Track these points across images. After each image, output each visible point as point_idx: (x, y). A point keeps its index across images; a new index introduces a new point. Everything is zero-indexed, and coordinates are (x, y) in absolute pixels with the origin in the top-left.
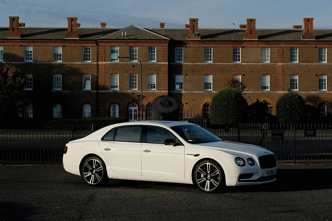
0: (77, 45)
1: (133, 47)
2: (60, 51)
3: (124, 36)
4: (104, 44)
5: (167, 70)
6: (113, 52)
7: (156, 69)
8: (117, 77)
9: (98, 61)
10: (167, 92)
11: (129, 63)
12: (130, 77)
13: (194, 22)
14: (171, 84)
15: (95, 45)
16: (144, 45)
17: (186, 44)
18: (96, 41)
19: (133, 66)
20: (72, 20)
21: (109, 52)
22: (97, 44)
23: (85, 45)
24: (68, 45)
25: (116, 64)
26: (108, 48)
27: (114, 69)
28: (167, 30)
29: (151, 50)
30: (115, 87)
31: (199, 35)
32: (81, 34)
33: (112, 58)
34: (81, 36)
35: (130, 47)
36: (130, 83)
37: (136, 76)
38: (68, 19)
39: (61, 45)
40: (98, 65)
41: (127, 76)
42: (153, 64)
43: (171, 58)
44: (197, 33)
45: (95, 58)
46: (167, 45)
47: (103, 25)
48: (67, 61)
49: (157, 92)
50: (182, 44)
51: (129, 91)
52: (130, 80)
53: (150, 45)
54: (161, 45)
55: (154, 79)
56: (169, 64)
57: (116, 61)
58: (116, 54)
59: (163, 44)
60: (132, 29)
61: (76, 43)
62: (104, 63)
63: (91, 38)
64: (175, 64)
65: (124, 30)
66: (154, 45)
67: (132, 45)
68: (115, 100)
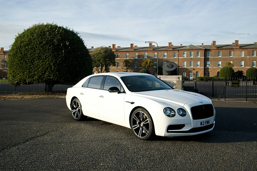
0: (171, 52)
1: (191, 52)
2: (166, 54)
3: (188, 48)
4: (181, 51)
5: (204, 60)
6: (184, 54)
7: (199, 60)
8: (185, 63)
9: (179, 57)
10: (204, 67)
11: (190, 57)
12: (190, 62)
13: (214, 42)
14: (205, 65)
15: (178, 51)
16: (195, 51)
17: (210, 50)
18: (178, 50)
19: (191, 59)
20: (170, 43)
21: (183, 54)
22: (179, 51)
23: (174, 52)
24: (169, 52)
25: (185, 58)
26: (182, 53)
27: (184, 60)
28: (204, 46)
29: (198, 53)
30: (184, 66)
31: (216, 47)
32: (173, 48)
33: (184, 56)
34: (173, 49)
35: (190, 52)
36: (190, 65)
37: (192, 62)
38: (169, 43)
39: (166, 52)
40: (179, 59)
41: (189, 62)
42: (198, 58)
43: (205, 55)
45: (178, 56)
46: (204, 51)
47: (181, 45)
48: (168, 57)
49: (200, 67)
50: (209, 50)
51: (190, 67)
52: (190, 64)
53: (198, 51)
54: (201, 51)
55: (199, 63)
56: (204, 58)
57: (185, 57)
58: (185, 55)
59: (202, 51)
60: (191, 46)
61: (171, 51)
62: (181, 58)
63: (177, 49)
64: (207, 57)
65: (188, 46)
66: (199, 51)
67: (191, 51)
68: (184, 71)
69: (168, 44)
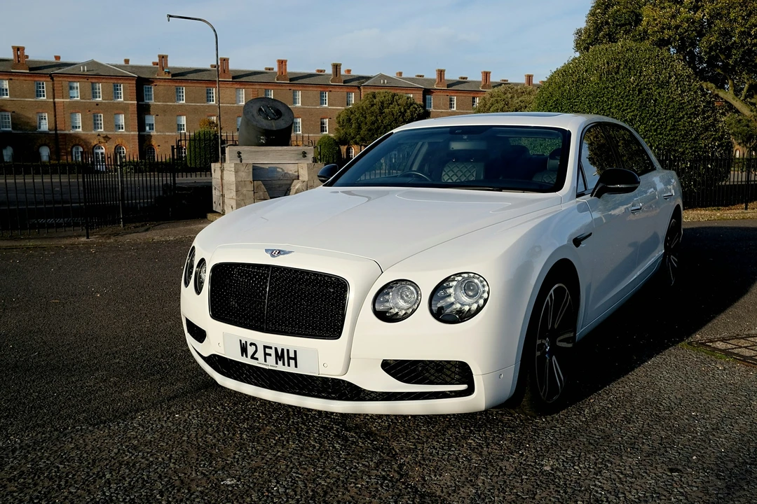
0: (27, 78)
1: (96, 83)
2: (6, 84)
3: (84, 71)
4: (60, 79)
5: (136, 109)
6: (71, 88)
7: (123, 109)
8: (79, 117)
9: (54, 98)
10: (137, 133)
11: (91, 101)
12: (94, 116)
13: (163, 58)
14: (141, 125)
15: (49, 79)
16: (108, 81)
17: (153, 82)
18: (50, 75)
19: (97, 105)
20: (18, 49)
21: (68, 88)
22: (52, 79)
23: (37, 79)
24: (16, 78)
25: (77, 102)
26: (65, 84)
27: (75, 108)
28: (132, 67)
29: (116, 88)
30: (76, 127)
31: (169, 72)
32: (31, 66)
33: (71, 95)
34: (31, 69)
35: (92, 83)
36: (95, 124)
37: (101, 116)
38: (13, 47)
39: (7, 78)
40: (54, 103)
41: (90, 115)
42: (119, 103)
43: (140, 96)
44: (168, 70)
45: (51, 94)
46: (134, 82)
47: (58, 58)
48: (16, 96)
49: (126, 133)
50: (149, 81)
51: (93, 132)
52: (95, 120)
53: (116, 82)
54: (127, 82)
55: (122, 119)
56: (137, 104)
57: (75, 99)
58: (75, 91)
59: (130, 82)
60: (93, 64)
61: (25, 76)
62: (62, 100)
63: (45, 71)
64: (144, 103)
65: (84, 64)
66: (120, 82)
67: (94, 81)
68: (77, 142)
69: (12, 50)
